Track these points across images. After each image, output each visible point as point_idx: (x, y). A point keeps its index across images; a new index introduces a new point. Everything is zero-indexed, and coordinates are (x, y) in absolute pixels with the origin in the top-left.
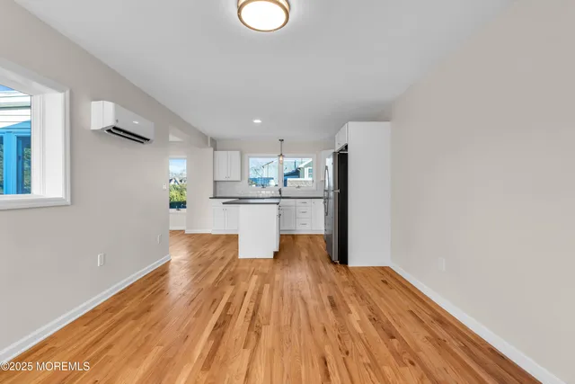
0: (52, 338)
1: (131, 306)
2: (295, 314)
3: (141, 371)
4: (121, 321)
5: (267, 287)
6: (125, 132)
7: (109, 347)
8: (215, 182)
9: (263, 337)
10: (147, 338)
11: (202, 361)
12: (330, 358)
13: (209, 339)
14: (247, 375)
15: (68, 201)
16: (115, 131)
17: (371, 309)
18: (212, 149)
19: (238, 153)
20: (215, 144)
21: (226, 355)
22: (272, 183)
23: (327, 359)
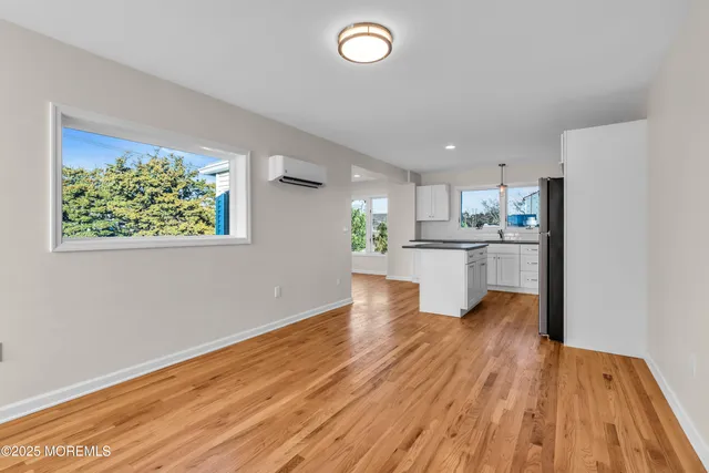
0: (236, 345)
1: (294, 336)
2: (431, 381)
3: (267, 384)
4: (281, 345)
5: (426, 345)
6: (295, 179)
7: (261, 361)
8: (419, 223)
9: (377, 390)
10: (288, 362)
11: (312, 391)
12: (427, 434)
13: (331, 377)
14: (335, 415)
15: (249, 241)
16: (286, 179)
17: (541, 404)
18: (414, 184)
19: (444, 186)
20: (417, 178)
21: (333, 394)
22: (532, 222)
23: (424, 432)
